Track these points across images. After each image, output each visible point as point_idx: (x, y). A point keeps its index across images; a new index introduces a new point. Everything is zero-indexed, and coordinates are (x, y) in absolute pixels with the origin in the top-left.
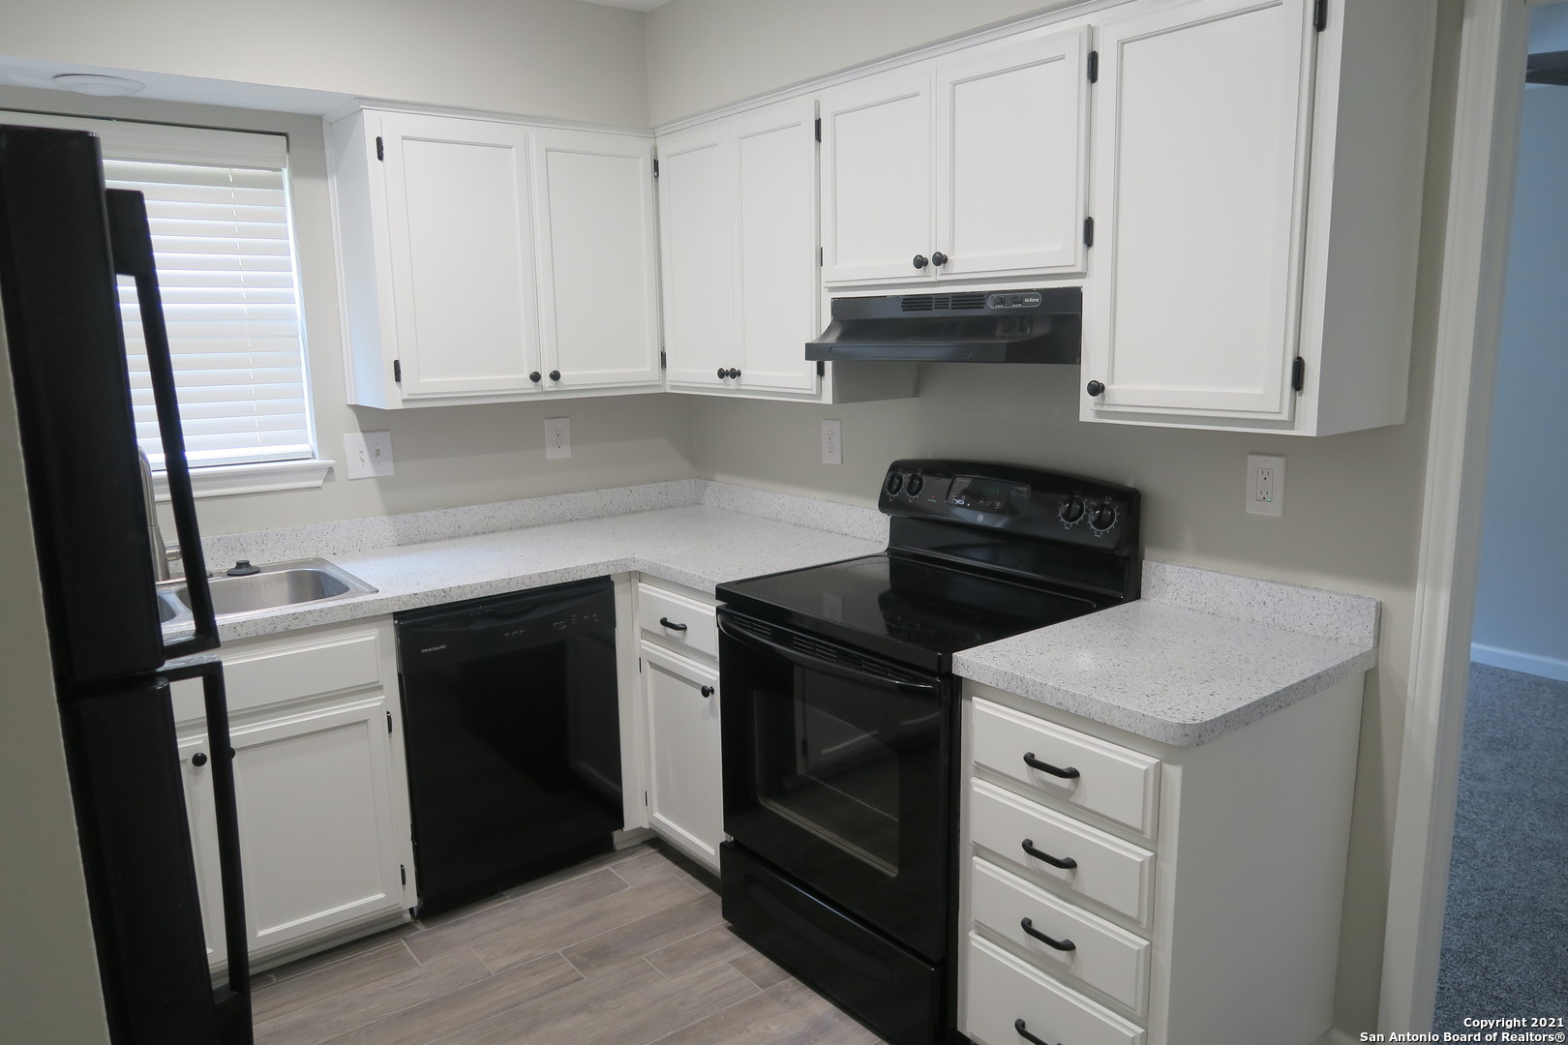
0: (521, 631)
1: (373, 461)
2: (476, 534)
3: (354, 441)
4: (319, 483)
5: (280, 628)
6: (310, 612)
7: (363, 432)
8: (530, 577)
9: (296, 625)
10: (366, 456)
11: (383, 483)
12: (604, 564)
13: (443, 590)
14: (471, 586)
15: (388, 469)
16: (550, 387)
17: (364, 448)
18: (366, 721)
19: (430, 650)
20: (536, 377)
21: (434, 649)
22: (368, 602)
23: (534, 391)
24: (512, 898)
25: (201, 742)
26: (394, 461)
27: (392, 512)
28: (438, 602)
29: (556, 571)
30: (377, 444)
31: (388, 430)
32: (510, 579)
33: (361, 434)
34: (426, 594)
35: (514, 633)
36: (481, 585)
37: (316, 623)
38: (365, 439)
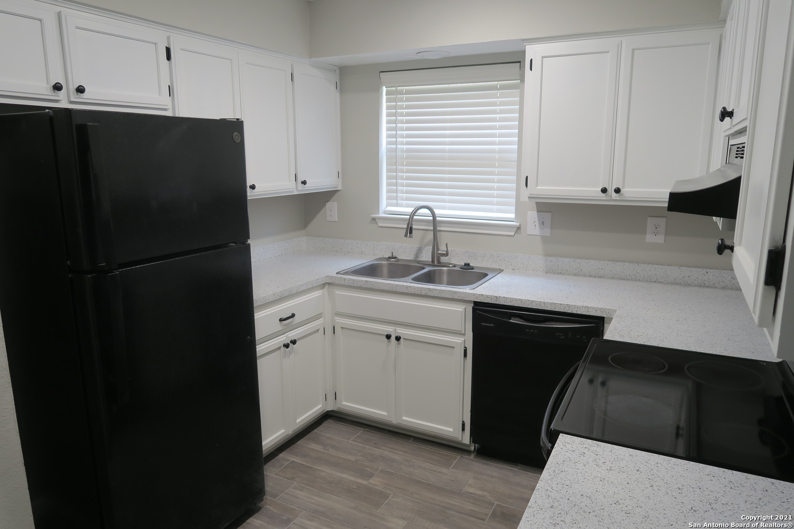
0: (536, 331)
1: (540, 227)
2: (591, 276)
3: (532, 215)
4: (513, 234)
5: (423, 293)
6: (436, 290)
7: (538, 211)
8: (545, 303)
9: (429, 294)
10: (537, 223)
11: (544, 239)
12: (594, 308)
13: (496, 297)
14: (511, 299)
15: (547, 232)
16: (615, 197)
17: (536, 220)
18: (454, 347)
19: (485, 324)
20: (604, 191)
21: (488, 325)
22: (460, 292)
23: (605, 199)
24: (519, 469)
25: (392, 330)
26: (551, 228)
27: (547, 255)
28: (492, 302)
29: (561, 304)
30: (543, 218)
31: (550, 212)
32: (533, 301)
33: (536, 212)
34: (487, 296)
35: (531, 331)
36: (516, 300)
37: (438, 296)
38: (538, 214)
